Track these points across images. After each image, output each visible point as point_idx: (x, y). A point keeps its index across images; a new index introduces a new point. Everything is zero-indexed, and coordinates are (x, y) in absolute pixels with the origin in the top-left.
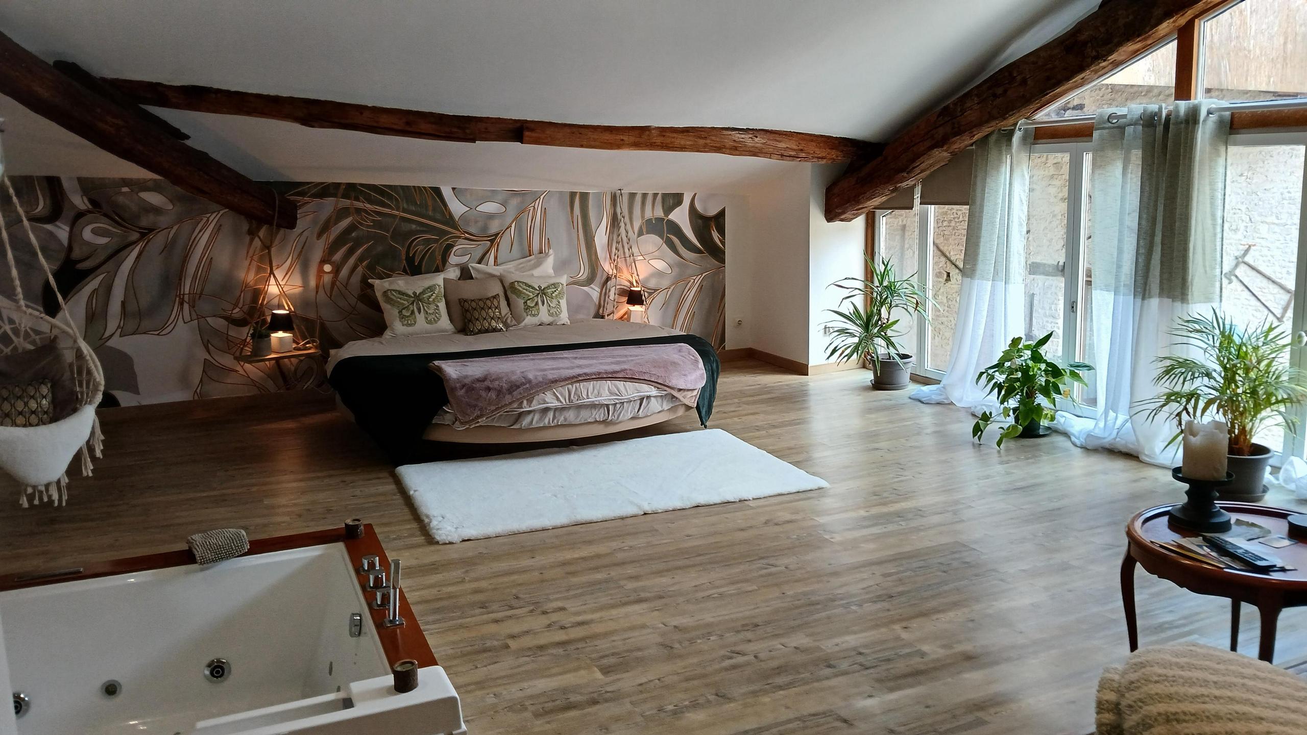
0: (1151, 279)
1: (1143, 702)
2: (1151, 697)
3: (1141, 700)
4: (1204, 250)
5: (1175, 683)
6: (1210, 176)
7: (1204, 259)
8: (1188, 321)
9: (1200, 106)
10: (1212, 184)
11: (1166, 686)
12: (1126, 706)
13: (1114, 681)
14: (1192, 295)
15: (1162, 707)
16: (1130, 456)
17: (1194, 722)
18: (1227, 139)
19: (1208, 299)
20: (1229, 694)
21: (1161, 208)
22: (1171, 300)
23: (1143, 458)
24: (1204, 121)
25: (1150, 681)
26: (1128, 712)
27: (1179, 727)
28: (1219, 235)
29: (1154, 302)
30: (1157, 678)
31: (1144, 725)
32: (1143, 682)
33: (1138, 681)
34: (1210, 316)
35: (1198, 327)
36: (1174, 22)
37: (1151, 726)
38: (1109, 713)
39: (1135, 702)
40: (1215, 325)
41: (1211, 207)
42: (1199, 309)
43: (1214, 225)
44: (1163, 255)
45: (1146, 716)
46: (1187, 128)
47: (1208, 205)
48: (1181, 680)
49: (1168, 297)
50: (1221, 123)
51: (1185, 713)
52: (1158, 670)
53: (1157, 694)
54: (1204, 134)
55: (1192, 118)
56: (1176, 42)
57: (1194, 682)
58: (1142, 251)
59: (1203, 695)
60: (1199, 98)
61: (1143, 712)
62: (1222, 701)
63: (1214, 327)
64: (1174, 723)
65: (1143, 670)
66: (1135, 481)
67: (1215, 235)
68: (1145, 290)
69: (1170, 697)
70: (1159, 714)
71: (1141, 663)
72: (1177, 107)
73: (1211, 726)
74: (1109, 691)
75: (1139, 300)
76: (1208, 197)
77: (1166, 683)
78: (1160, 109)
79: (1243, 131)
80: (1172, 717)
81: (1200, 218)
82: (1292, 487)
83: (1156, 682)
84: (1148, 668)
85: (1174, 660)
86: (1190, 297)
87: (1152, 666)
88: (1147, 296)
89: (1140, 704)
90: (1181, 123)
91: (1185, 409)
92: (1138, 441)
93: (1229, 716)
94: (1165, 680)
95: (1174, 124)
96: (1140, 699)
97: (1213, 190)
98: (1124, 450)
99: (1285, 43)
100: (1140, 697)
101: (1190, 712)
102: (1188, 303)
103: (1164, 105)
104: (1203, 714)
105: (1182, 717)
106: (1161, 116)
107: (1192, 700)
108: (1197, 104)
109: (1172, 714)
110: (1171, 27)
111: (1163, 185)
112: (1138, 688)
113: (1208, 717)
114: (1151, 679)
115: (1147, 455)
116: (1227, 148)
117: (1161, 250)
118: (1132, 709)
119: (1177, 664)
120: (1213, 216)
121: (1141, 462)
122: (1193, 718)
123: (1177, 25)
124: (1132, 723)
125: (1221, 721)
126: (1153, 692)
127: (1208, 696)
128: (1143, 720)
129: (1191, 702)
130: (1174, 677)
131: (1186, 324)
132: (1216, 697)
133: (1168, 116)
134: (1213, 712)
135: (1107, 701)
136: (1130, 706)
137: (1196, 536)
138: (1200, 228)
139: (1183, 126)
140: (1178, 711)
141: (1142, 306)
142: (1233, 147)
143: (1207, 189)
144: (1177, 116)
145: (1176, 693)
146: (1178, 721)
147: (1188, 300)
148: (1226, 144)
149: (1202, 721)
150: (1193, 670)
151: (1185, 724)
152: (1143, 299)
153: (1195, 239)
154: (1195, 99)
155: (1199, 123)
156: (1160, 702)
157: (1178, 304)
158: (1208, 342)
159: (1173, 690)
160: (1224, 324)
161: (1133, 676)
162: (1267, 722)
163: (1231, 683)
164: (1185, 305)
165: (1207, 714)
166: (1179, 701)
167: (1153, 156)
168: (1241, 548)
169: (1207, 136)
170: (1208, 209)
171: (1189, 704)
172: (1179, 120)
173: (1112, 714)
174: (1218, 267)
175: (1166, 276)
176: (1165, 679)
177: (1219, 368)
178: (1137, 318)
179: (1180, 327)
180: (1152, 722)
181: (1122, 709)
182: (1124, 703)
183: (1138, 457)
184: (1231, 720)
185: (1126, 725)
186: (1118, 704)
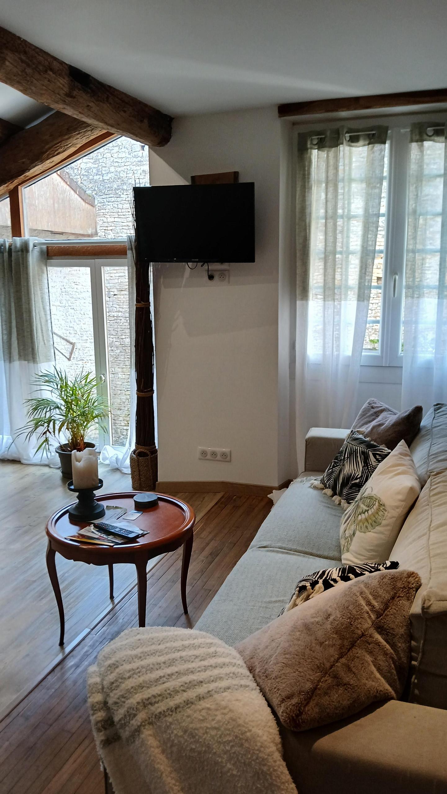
0: (12, 350)
1: (125, 698)
2: (128, 691)
3: (123, 696)
4: (42, 330)
5: (141, 674)
6: (39, 285)
7: (43, 336)
8: (41, 376)
9: (29, 241)
10: (41, 289)
11: (136, 679)
12: (112, 704)
13: (97, 684)
14: (39, 358)
15: (138, 697)
16: (15, 461)
17: (162, 700)
18: (46, 262)
19: (48, 360)
20: (176, 669)
21: (13, 305)
22: (27, 362)
23: (23, 461)
24: (32, 250)
25: (125, 678)
26: (115, 708)
27: (153, 708)
28: (49, 321)
29: (17, 364)
30: (128, 675)
31: (130, 715)
32: (120, 680)
33: (116, 681)
34: (52, 371)
35: (48, 379)
36: (7, 186)
37: (135, 715)
38: (100, 711)
39: (118, 698)
40: (56, 375)
41: (43, 304)
42: (45, 367)
43: (46, 315)
44: (18, 335)
45: (130, 708)
46: (22, 255)
47: (41, 303)
48: (144, 670)
49: (25, 360)
50: (41, 252)
51: (154, 696)
52: (127, 667)
53: (132, 687)
54: (33, 258)
55: (25, 249)
56: (9, 199)
57: (152, 668)
58: (5, 332)
59: (161, 677)
60: (26, 235)
61: (127, 705)
62: (174, 677)
63: (56, 377)
64: (150, 706)
65: (117, 670)
66: (22, 478)
67: (47, 321)
68: (10, 357)
69: (141, 687)
70: (138, 703)
71: (114, 664)
72: (15, 241)
73: (174, 700)
74: (96, 694)
75: (8, 364)
76: (40, 298)
77: (135, 676)
78: (5, 241)
79: (54, 257)
80: (147, 702)
81: (37, 311)
82: (107, 462)
83: (129, 677)
84: (121, 668)
85: (134, 652)
86: (38, 360)
87: (122, 665)
88: (12, 360)
89: (123, 700)
90: (19, 251)
91: (48, 430)
92: (18, 451)
93: (182, 688)
94: (133, 674)
95: (14, 252)
96: (121, 695)
97: (42, 294)
98: (11, 458)
99: (54, 204)
100: (121, 694)
101: (157, 694)
102: (37, 364)
103: (6, 240)
104: (166, 693)
105: (153, 700)
106: (5, 247)
107: (155, 684)
108: (26, 240)
109: (146, 699)
110: (5, 190)
111: (12, 291)
112: (118, 686)
113: (169, 694)
114: (124, 676)
115: (25, 459)
116: (47, 268)
117: (17, 331)
118: (118, 705)
119: (136, 656)
120: (44, 309)
121: (22, 464)
122: (160, 698)
123: (9, 188)
124: (120, 716)
125: (178, 694)
126: (129, 687)
127: (164, 676)
128: (128, 712)
129: (156, 686)
130: (138, 668)
131: (41, 378)
132: (169, 675)
133: (10, 246)
134: (171, 689)
135: (97, 703)
136: (116, 703)
137: (89, 524)
138: (38, 318)
139: (20, 253)
140: (150, 696)
141: (10, 368)
142: (51, 268)
143: (39, 292)
144: (16, 247)
145: (144, 681)
146: (151, 704)
147: (37, 362)
148: (46, 265)
149: (167, 698)
150: (147, 657)
151: (156, 705)
152: (10, 362)
153: (36, 324)
154: (24, 237)
155: (29, 252)
156: (136, 693)
157: (31, 365)
158: (53, 387)
159: (141, 679)
160: (61, 375)
161: (112, 677)
162: (205, 684)
163: (173, 659)
164: (36, 365)
165: (168, 692)
166: (148, 687)
167: (4, 272)
168: (117, 527)
169: (35, 260)
170: (41, 305)
171: (155, 688)
172: (17, 250)
173: (102, 712)
174: (51, 340)
175: (22, 347)
176: (135, 672)
177: (63, 403)
178: (8, 375)
179: (38, 379)
180: (134, 712)
181: (110, 706)
182: (110, 701)
183: (20, 461)
184: (184, 691)
185: (116, 719)
186: (105, 703)
